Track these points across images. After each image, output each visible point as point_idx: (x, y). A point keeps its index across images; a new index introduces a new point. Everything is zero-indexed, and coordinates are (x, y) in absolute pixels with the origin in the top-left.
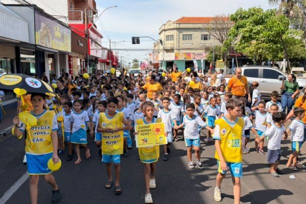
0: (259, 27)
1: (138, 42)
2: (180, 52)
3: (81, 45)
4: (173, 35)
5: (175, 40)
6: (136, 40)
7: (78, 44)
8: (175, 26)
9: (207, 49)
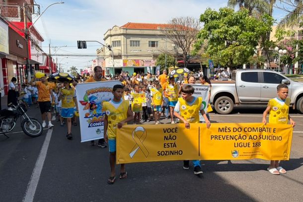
0: (235, 28)
1: (85, 47)
2: (128, 59)
3: (21, 46)
4: (120, 41)
5: (122, 46)
6: (82, 45)
7: (17, 45)
8: (122, 31)
9: (155, 56)
